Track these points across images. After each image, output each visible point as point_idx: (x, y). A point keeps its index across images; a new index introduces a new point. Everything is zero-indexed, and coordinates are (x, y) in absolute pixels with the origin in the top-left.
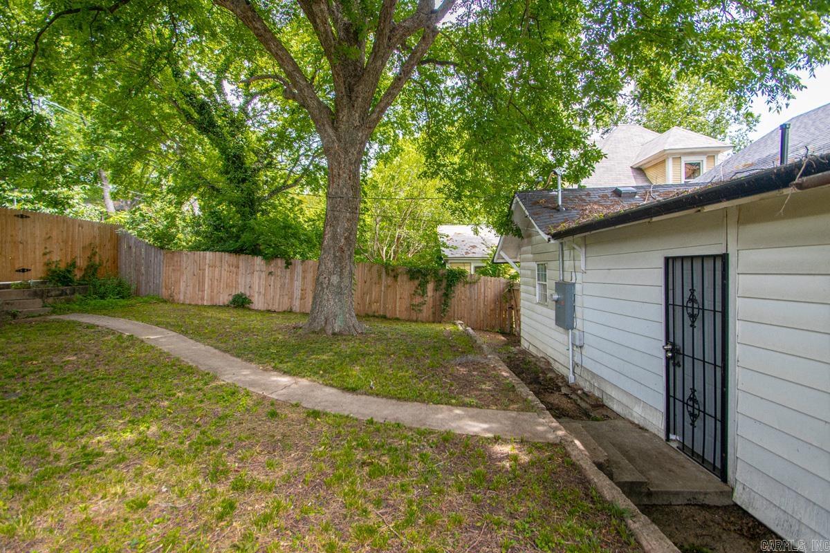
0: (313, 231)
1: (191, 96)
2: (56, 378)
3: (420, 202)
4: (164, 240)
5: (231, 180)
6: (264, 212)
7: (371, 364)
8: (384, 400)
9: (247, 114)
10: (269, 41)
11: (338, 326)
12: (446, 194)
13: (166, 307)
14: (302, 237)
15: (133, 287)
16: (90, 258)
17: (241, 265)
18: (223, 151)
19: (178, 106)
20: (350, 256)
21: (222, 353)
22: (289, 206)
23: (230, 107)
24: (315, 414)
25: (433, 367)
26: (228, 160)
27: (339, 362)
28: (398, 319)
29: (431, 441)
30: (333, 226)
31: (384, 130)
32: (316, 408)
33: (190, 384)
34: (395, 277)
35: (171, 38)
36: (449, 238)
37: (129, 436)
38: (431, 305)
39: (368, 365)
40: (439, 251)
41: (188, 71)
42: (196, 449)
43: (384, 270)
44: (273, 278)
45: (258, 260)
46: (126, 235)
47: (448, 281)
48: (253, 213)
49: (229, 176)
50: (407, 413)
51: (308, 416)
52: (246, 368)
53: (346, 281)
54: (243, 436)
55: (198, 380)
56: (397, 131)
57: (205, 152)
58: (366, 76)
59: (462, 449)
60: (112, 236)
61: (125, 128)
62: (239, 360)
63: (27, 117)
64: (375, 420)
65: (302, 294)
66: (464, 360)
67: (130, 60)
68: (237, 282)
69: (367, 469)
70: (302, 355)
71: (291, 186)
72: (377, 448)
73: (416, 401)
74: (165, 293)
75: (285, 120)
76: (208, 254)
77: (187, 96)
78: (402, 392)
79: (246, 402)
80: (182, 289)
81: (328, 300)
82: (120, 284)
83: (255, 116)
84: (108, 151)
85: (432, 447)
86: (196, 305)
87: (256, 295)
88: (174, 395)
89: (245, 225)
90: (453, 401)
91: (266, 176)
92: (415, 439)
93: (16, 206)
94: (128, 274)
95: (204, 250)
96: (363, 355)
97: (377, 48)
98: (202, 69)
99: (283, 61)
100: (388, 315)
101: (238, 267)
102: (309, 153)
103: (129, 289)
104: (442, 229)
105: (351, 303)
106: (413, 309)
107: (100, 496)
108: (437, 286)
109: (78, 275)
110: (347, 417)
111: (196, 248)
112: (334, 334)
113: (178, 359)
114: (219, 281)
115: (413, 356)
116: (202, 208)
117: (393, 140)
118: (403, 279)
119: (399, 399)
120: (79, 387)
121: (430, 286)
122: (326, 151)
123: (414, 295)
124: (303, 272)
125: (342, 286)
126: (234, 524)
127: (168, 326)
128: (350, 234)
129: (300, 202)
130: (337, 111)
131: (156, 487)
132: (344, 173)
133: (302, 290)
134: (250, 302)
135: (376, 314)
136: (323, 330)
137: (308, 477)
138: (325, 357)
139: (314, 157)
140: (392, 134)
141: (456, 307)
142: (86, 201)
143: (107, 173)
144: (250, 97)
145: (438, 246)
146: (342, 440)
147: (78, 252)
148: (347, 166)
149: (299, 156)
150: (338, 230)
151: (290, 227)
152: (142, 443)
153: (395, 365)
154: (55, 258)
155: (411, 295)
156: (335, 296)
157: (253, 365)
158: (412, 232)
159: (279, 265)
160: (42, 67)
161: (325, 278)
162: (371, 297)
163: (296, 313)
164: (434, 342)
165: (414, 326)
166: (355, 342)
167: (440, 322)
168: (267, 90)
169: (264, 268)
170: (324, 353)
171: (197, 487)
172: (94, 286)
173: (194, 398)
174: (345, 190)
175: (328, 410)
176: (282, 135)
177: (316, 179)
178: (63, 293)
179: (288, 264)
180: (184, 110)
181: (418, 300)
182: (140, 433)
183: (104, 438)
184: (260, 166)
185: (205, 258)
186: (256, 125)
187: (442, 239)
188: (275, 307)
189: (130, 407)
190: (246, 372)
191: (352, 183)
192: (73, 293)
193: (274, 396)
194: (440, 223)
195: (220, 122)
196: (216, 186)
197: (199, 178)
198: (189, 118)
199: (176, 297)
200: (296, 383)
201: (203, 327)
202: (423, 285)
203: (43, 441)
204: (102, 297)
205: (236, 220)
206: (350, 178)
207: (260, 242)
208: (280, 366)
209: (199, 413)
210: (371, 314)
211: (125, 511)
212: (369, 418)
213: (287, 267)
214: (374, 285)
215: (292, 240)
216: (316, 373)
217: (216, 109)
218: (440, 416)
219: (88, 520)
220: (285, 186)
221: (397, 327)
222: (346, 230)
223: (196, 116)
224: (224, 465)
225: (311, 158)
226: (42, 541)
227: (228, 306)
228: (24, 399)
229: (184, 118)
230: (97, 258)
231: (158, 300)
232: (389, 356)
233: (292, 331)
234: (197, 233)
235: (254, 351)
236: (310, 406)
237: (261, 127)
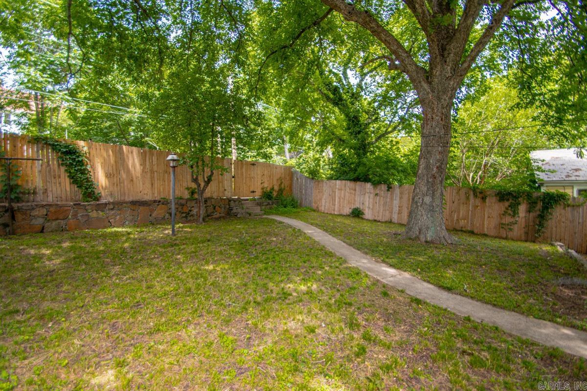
0: (407, 163)
1: (328, 85)
2: (268, 248)
3: (510, 132)
4: (314, 174)
5: (351, 133)
6: (373, 152)
7: (463, 270)
8: (479, 303)
9: (361, 88)
10: (381, 33)
11: (430, 236)
12: (542, 121)
13: (316, 214)
14: (400, 168)
15: (299, 202)
16: (280, 185)
17: (357, 189)
18: (347, 115)
19: (322, 93)
20: (441, 182)
21: (348, 246)
22: (389, 146)
23: (351, 86)
24: (418, 301)
25: (529, 283)
26: (349, 120)
27: (432, 265)
28: (485, 235)
29: (534, 352)
30: (427, 159)
31: (472, 75)
32: (418, 297)
33: (332, 263)
34: (484, 199)
35: (319, 52)
36: (544, 162)
37: (303, 288)
38: (523, 225)
39: (460, 270)
40: (533, 175)
41: (327, 69)
42: (339, 305)
43: (472, 193)
44: (378, 198)
45: (368, 185)
46: (296, 172)
47: (543, 203)
48: (365, 153)
49: (350, 131)
50: (505, 319)
51: (412, 301)
52: (364, 258)
53: (437, 202)
54: (367, 304)
55: (336, 261)
56: (485, 73)
57: (336, 117)
58: (458, 35)
59: (575, 370)
60: (290, 173)
61: (296, 111)
62: (359, 252)
63: (255, 113)
64: (472, 319)
65: (399, 210)
66: (568, 282)
67: (298, 72)
68: (355, 201)
69: (467, 358)
70: (403, 254)
71: (390, 133)
72: (475, 342)
73: (513, 311)
74: (314, 206)
75: (388, 86)
76: (338, 182)
77: (327, 85)
78: (498, 300)
79: (365, 281)
80: (323, 204)
81: (422, 215)
82: (293, 200)
83: (367, 88)
84: (287, 126)
85: (536, 358)
86: (331, 214)
87: (367, 209)
88: (324, 268)
89: (360, 162)
90: (559, 320)
91: (374, 128)
92: (515, 345)
93: (250, 160)
94: (296, 193)
95: (335, 180)
96: (454, 261)
97: (468, 9)
98: (335, 66)
99: (390, 44)
100: (475, 231)
101: (355, 190)
102: (405, 106)
103: (297, 203)
104: (535, 155)
105: (442, 218)
106: (502, 228)
107: (292, 318)
108: (530, 208)
109: (275, 194)
110: (445, 310)
111: (330, 178)
112: (426, 242)
113: (324, 247)
114: (344, 199)
115: (505, 270)
116: (333, 154)
117: (481, 82)
118: (491, 201)
119: (494, 305)
120: (278, 255)
121: (522, 209)
122: (421, 101)
123: (503, 215)
124: (401, 193)
125: (434, 205)
126: (366, 363)
127: (317, 226)
128: (442, 163)
129: (397, 143)
130: (431, 69)
131: (319, 322)
132: (437, 116)
133: (399, 207)
134: (363, 214)
135: (464, 229)
136: (417, 238)
137: (417, 347)
138: (421, 259)
139: (408, 108)
140: (480, 76)
141: (554, 229)
142: (277, 154)
143: (287, 138)
144: (363, 75)
145: (532, 170)
146: (442, 327)
147: (275, 182)
148: (440, 110)
149: (397, 109)
150: (431, 161)
151: (391, 161)
152: (309, 293)
153: (487, 275)
154: (266, 185)
155: (500, 215)
156: (428, 212)
157: (368, 257)
158: (500, 160)
159: (383, 188)
160: (261, 86)
161: (419, 198)
162: (458, 216)
163: (394, 223)
164: (529, 260)
165: (504, 243)
166: (446, 251)
167: (534, 242)
168: (375, 68)
169: (372, 191)
170: (420, 255)
171: (342, 330)
172: (282, 200)
173: (335, 272)
174: (437, 130)
175: (428, 301)
176: (385, 97)
177: (410, 125)
178: (269, 204)
179: (389, 188)
180: (325, 94)
181: (508, 219)
182: (308, 287)
183: (291, 286)
184: (370, 121)
185: (336, 185)
186: (367, 93)
187: (536, 164)
188: (380, 218)
189: (303, 270)
190: (365, 261)
191: (443, 123)
192: (272, 204)
193: (384, 281)
194: (534, 148)
195: (345, 97)
196: (342, 139)
197: (333, 134)
198: (328, 99)
199: (320, 208)
200: (400, 275)
201: (336, 228)
202: (514, 207)
203: (265, 281)
204: (285, 207)
205: (355, 159)
206: (442, 119)
207: (370, 173)
208: (387, 260)
209: (338, 282)
210: (459, 229)
211: (305, 332)
212: (466, 316)
213: (388, 190)
214: (462, 205)
215: (392, 171)
216: (415, 270)
217: (343, 89)
218: (543, 331)
219: (287, 331)
220: (387, 133)
221: (486, 242)
222: (438, 161)
223: (332, 96)
224: (356, 320)
225: (406, 109)
226: (268, 335)
227: (349, 215)
228: (257, 258)
229: (325, 99)
230: (283, 185)
231: (311, 209)
232: (481, 266)
233: (393, 236)
234: (332, 169)
235: (369, 247)
236: (412, 294)
237: (371, 95)
